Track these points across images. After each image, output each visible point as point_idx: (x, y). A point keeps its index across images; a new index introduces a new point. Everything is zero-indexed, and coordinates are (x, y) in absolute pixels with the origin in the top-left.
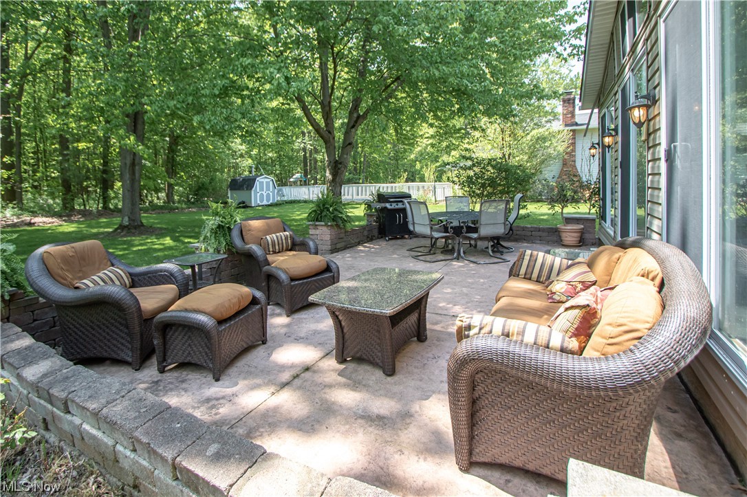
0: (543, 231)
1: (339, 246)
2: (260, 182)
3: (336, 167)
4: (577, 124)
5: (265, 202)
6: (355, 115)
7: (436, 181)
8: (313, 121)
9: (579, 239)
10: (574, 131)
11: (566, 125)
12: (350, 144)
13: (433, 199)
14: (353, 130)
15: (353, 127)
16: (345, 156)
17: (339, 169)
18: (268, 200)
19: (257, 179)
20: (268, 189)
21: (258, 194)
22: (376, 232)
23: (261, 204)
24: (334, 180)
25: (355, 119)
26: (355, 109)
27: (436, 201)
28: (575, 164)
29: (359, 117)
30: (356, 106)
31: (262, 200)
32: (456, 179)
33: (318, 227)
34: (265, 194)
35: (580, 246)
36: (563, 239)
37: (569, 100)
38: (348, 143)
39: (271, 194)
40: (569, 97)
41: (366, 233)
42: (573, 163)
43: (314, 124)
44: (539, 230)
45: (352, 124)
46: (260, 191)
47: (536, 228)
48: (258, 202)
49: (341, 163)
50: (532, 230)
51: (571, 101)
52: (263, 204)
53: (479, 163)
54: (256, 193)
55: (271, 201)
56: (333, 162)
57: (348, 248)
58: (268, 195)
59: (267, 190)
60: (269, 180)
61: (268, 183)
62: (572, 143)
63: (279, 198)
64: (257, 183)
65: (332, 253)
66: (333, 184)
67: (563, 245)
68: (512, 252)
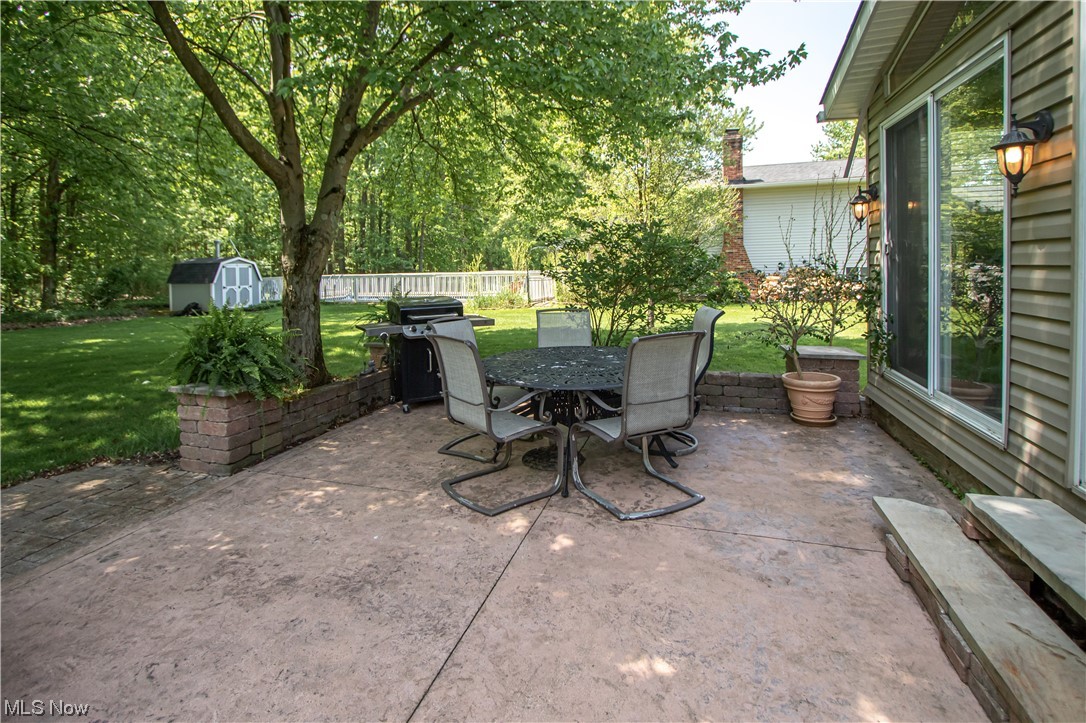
0: (747, 386)
1: (260, 447)
2: (227, 269)
3: (302, 240)
4: (744, 181)
5: (238, 305)
6: (348, 128)
7: (531, 268)
8: (240, 134)
9: (830, 408)
10: (741, 190)
11: (731, 182)
12: (334, 190)
13: (526, 298)
14: (343, 160)
15: (343, 153)
16: (325, 217)
17: (310, 245)
19: (222, 264)
20: (244, 281)
21: (225, 291)
22: (384, 389)
23: (229, 308)
24: (297, 270)
25: (347, 137)
26: (347, 114)
27: (530, 301)
28: (742, 243)
29: (356, 132)
30: (350, 108)
31: (244, 300)
32: (561, 270)
33: (199, 401)
34: (238, 291)
35: (833, 424)
36: (793, 406)
37: (733, 142)
38: (329, 188)
39: (250, 290)
40: (733, 137)
41: (355, 395)
42: (740, 241)
43: (244, 139)
44: (739, 382)
45: (340, 146)
46: (228, 285)
47: (733, 378)
49: (314, 233)
50: (724, 381)
51: (737, 145)
52: (233, 307)
53: (600, 237)
54: (220, 288)
55: (250, 302)
56: (296, 228)
57: (295, 445)
58: (245, 293)
59: (241, 284)
60: (246, 266)
61: (244, 272)
62: (739, 210)
63: (267, 296)
64: (222, 272)
65: (233, 472)
66: (296, 279)
67: (795, 421)
68: (694, 450)
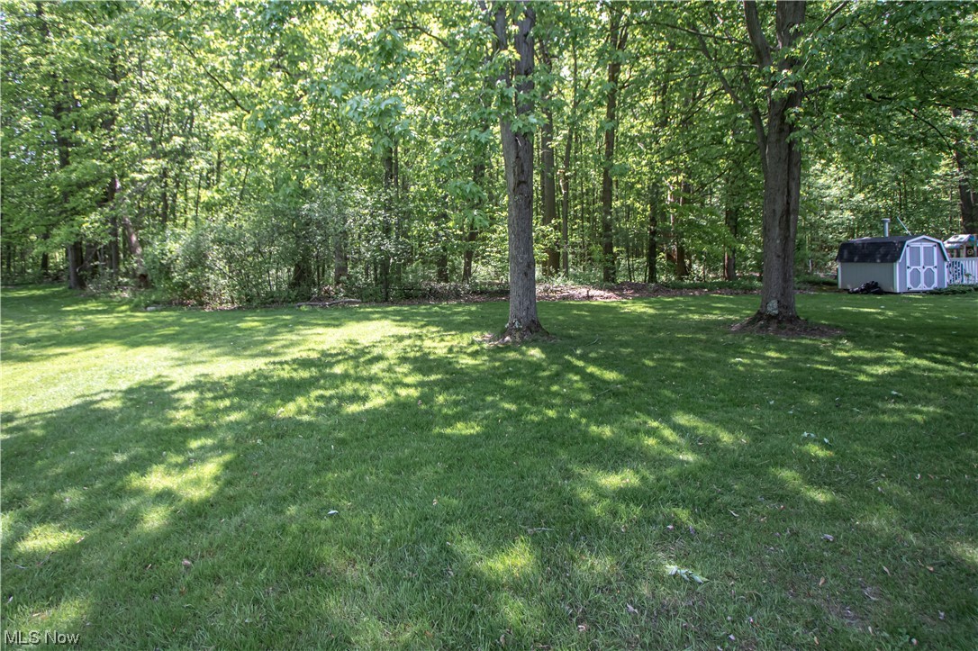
2: (911, 248)
5: (922, 286)
18: (928, 282)
19: (907, 242)
20: (929, 261)
21: (909, 271)
23: (913, 289)
31: (916, 281)
34: (922, 272)
39: (935, 271)
46: (912, 264)
48: (909, 285)
52: (918, 289)
54: (904, 268)
55: (935, 285)
58: (929, 274)
59: (926, 264)
60: (930, 245)
61: (928, 251)
64: (906, 250)
